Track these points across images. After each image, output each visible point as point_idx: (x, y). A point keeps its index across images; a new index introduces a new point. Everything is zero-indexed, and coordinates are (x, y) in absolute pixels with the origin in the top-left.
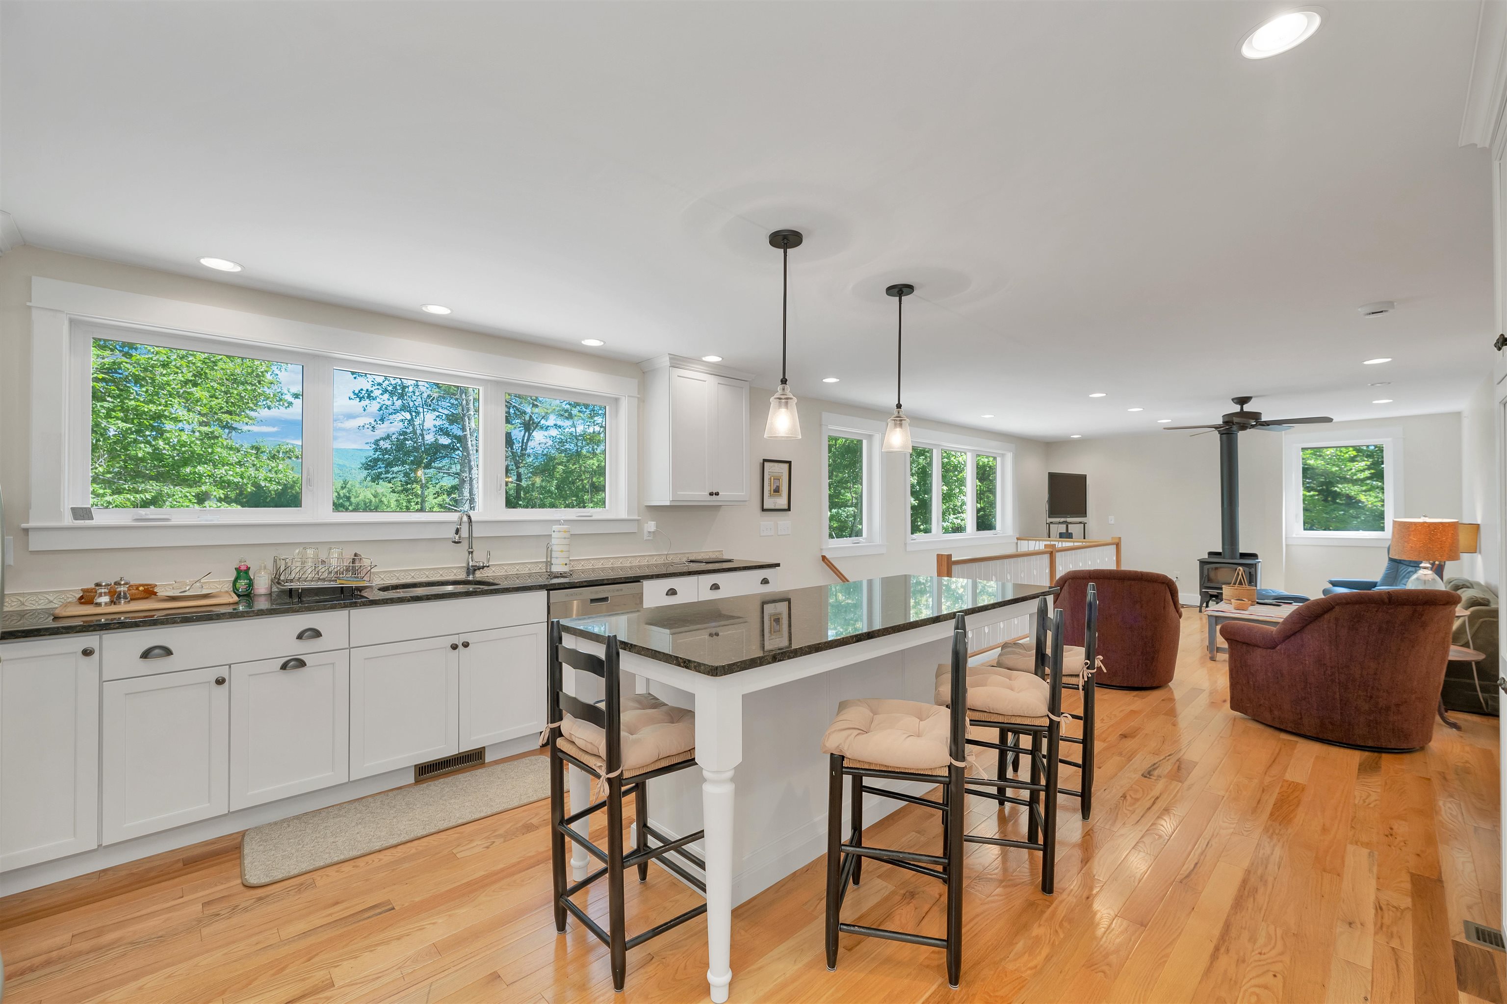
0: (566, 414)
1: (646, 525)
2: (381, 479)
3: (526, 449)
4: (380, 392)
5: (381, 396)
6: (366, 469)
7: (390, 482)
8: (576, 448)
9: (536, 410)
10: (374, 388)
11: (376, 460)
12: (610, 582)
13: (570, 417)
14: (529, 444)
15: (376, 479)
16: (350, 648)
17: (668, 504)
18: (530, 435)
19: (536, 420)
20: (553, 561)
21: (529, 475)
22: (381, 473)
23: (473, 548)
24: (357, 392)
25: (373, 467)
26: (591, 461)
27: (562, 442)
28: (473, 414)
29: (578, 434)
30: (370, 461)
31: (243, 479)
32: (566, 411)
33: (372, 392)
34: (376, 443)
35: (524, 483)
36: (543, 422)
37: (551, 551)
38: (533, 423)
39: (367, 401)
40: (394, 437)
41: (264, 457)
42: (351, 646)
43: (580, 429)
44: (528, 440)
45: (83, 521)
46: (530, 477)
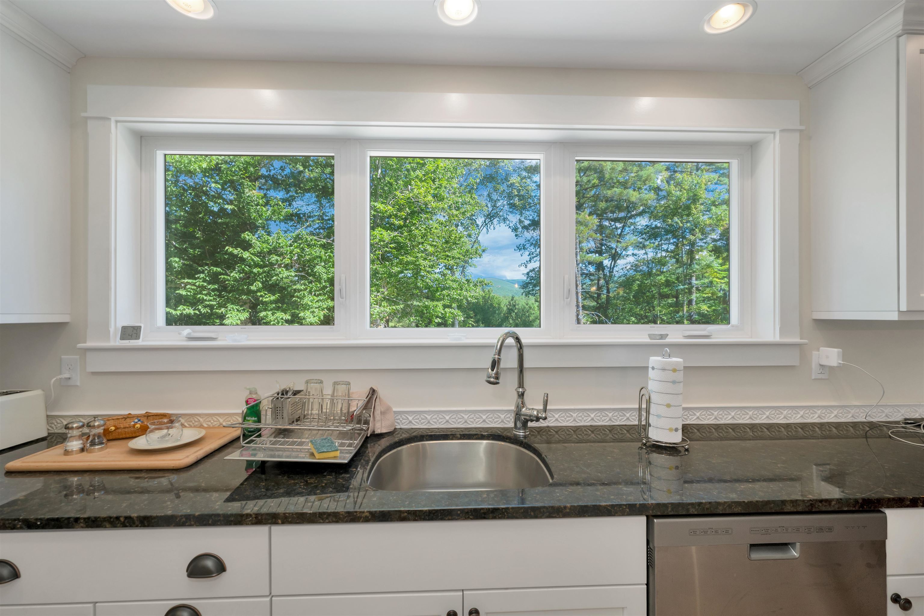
0: (641, 245)
1: (815, 353)
2: (530, 294)
3: (613, 272)
4: (529, 245)
5: (529, 247)
6: (523, 289)
7: (534, 296)
8: (647, 269)
9: (619, 245)
10: (526, 243)
11: (527, 284)
12: (800, 509)
13: (644, 247)
14: (615, 268)
15: (528, 294)
16: (271, 595)
17: (894, 316)
18: (615, 262)
19: (619, 252)
20: (652, 420)
21: (615, 289)
22: (530, 291)
23: (525, 386)
24: (518, 246)
25: (526, 287)
26: (659, 278)
27: (636, 265)
28: (578, 251)
29: (649, 259)
30: (525, 284)
31: (460, 296)
32: (641, 243)
33: (525, 245)
34: (528, 274)
35: (611, 295)
36: (624, 253)
37: (649, 402)
38: (618, 254)
39: (523, 251)
40: (536, 270)
41: (471, 285)
42: (272, 594)
43: (651, 255)
44: (614, 266)
45: (127, 341)
46: (615, 291)
